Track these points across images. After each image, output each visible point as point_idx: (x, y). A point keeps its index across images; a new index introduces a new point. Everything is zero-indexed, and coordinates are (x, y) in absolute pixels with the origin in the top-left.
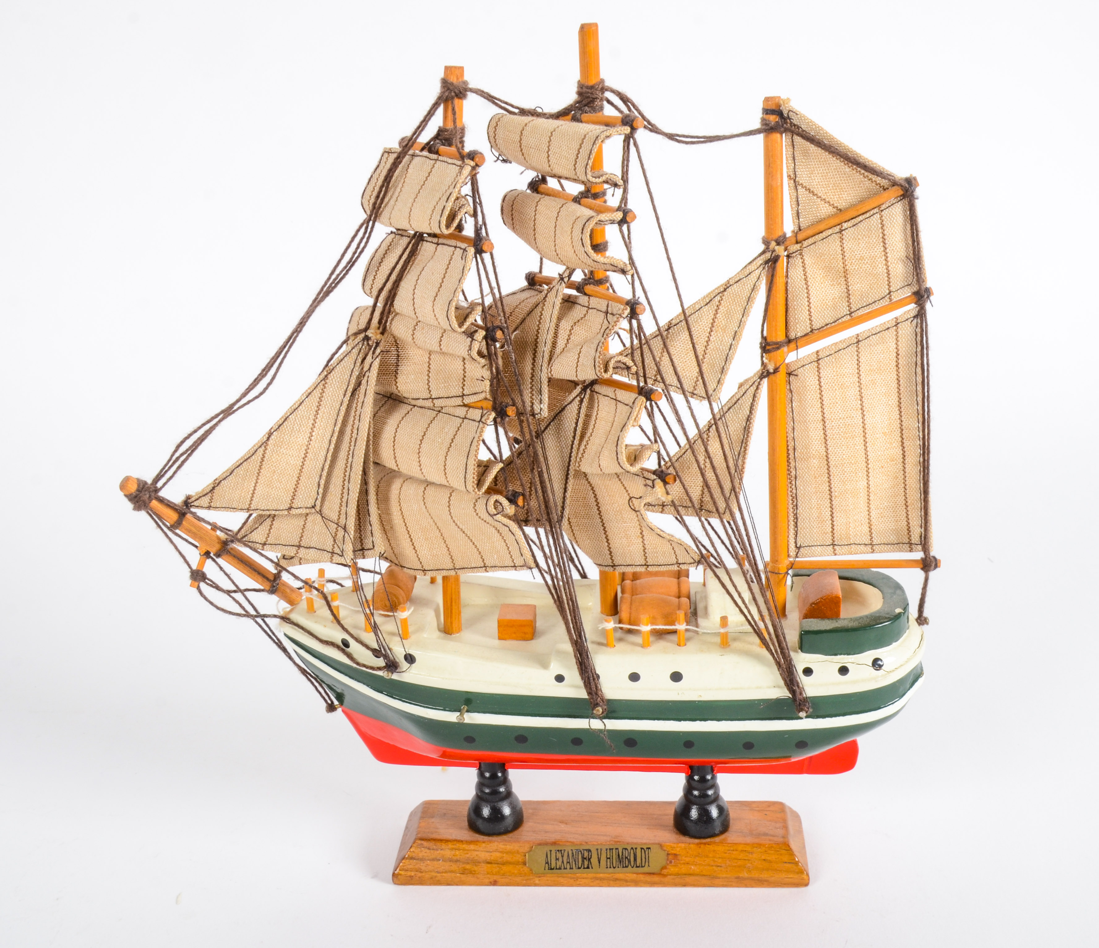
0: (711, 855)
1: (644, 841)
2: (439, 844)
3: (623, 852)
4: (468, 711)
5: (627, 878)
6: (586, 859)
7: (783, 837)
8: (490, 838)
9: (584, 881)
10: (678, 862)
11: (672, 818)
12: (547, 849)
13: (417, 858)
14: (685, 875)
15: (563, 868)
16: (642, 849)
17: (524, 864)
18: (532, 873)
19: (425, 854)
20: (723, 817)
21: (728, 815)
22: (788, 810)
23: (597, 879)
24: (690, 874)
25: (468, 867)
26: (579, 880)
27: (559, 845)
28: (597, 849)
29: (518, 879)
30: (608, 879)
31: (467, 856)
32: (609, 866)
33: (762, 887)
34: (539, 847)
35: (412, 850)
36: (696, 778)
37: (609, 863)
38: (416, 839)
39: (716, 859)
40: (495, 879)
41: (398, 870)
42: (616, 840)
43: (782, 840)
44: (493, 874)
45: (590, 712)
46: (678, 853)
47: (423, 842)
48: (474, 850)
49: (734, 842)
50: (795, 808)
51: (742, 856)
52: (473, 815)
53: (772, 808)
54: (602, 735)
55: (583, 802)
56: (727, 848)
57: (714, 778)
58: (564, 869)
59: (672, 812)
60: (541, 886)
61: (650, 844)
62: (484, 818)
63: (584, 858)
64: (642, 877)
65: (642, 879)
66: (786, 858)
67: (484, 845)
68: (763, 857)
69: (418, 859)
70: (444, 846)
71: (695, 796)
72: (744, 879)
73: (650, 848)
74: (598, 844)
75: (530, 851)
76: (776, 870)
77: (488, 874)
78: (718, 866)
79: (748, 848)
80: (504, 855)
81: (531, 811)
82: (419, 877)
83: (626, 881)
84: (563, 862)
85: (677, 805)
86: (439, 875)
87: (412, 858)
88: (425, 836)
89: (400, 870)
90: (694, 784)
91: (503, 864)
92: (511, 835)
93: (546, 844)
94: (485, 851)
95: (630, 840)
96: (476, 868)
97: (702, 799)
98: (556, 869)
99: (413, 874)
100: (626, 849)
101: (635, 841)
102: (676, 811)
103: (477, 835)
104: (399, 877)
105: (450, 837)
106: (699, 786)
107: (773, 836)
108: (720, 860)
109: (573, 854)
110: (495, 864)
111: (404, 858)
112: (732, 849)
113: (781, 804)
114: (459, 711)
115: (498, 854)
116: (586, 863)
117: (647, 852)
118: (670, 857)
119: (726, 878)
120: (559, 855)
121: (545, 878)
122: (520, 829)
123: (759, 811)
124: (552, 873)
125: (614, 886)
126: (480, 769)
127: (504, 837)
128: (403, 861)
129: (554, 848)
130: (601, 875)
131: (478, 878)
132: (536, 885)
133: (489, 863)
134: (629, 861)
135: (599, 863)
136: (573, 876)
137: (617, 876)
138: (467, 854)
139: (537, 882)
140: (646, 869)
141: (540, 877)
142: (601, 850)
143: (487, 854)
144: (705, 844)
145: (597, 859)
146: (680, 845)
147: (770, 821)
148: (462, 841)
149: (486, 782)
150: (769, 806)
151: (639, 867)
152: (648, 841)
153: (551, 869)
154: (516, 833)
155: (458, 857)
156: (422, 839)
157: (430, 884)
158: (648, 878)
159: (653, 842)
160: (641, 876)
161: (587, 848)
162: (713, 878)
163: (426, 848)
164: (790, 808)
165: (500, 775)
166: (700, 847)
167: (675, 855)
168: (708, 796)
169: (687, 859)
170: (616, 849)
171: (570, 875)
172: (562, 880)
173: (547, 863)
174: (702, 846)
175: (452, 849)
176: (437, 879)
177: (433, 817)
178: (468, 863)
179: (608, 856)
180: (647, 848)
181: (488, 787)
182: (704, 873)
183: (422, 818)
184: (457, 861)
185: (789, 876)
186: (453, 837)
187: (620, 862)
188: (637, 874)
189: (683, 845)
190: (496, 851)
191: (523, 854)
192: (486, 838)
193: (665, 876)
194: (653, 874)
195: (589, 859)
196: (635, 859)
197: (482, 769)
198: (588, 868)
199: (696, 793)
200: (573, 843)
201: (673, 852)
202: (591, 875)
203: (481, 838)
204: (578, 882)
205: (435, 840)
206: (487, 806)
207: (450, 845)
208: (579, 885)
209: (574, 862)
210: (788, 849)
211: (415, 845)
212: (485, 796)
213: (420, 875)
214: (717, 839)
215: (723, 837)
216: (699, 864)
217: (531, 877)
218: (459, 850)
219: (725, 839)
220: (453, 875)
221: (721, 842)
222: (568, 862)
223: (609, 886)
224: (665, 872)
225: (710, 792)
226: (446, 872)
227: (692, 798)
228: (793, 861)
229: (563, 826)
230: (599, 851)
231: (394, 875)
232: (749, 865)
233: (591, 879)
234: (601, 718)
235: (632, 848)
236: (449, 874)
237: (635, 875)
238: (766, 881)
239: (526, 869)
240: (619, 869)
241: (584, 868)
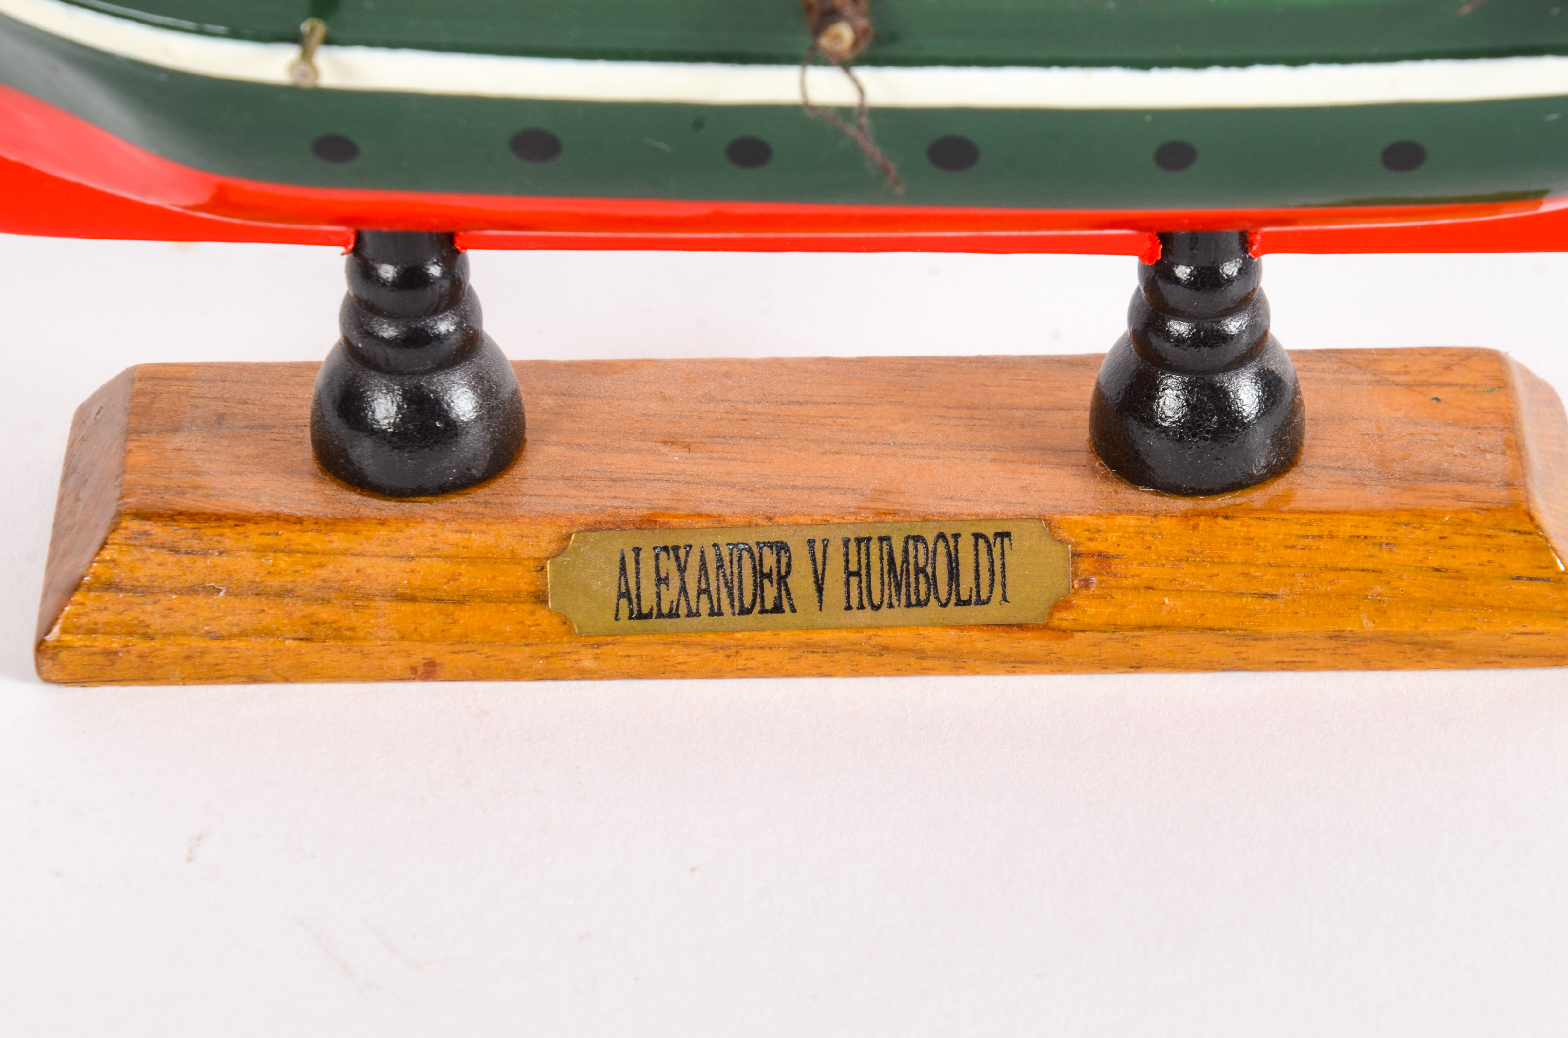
0: (1235, 556)
1: (987, 509)
2: (209, 531)
3: (906, 551)
4: (328, 41)
5: (924, 644)
6: (769, 576)
7: (1509, 485)
8: (407, 507)
9: (761, 657)
10: (1113, 582)
11: (1084, 418)
12: (623, 542)
13: (128, 583)
14: (1141, 628)
15: (683, 610)
16: (977, 536)
17: (540, 598)
18: (570, 632)
19: (160, 571)
20: (1278, 416)
21: (1295, 408)
22: (1518, 382)
23: (810, 648)
24: (1160, 627)
25: (325, 613)
26: (745, 653)
27: (666, 527)
28: (812, 542)
29: (518, 656)
30: (855, 649)
31: (323, 573)
32: (854, 602)
33: (1427, 669)
34: (593, 537)
35: (106, 555)
36: (1183, 272)
37: (854, 593)
38: (119, 515)
39: (1253, 571)
40: (429, 655)
41: (56, 630)
42: (880, 505)
43: (1503, 494)
44: (423, 640)
45: (805, 39)
46: (1112, 551)
47: (147, 526)
48: (345, 553)
49: (1323, 506)
50: (1541, 372)
51: (1354, 556)
52: (334, 422)
53: (1458, 375)
54: (851, 130)
55: (743, 362)
56: (1297, 530)
57: (1249, 270)
58: (690, 614)
59: (1086, 396)
60: (602, 678)
61: (1008, 519)
62: (378, 435)
63: (760, 576)
64: (978, 640)
65: (980, 645)
66: (1518, 564)
67: (383, 532)
68: (1433, 561)
69: (133, 590)
70: (229, 537)
71: (1179, 340)
72: (1361, 640)
73: (1008, 535)
74: (815, 524)
75: (562, 551)
76: (1482, 605)
77: (403, 638)
78: (1265, 596)
79: (1378, 529)
80: (463, 568)
81: (548, 402)
82: (142, 656)
83: (922, 655)
84: (683, 589)
85: (1102, 370)
86: (217, 644)
87: (110, 586)
88: (152, 501)
89: (64, 631)
90: (1174, 296)
91: (461, 601)
92: (481, 494)
93: (618, 525)
94: (387, 556)
95: (932, 506)
96: (354, 619)
97: (1205, 350)
98: (660, 615)
99: (116, 644)
100: (918, 539)
101: (951, 508)
102: (1099, 396)
103: (355, 497)
104: (63, 655)
105: (253, 507)
106: (1197, 301)
107: (1470, 481)
108: (1270, 575)
109: (720, 559)
110: (429, 600)
111: (77, 587)
112: (1315, 531)
113: (1493, 357)
114: (294, 38)
115: (440, 567)
116: (770, 592)
117: (997, 550)
118: (1085, 565)
119: (1292, 636)
120: (668, 565)
121: (620, 650)
122: (516, 472)
123: (1408, 386)
124: (645, 632)
125: (872, 675)
126: (357, 251)
127: (459, 502)
128: (78, 597)
129: (648, 541)
130: (829, 636)
131: (365, 655)
132: (583, 674)
133: (403, 598)
134: (932, 583)
135: (820, 590)
136: (720, 640)
137: (886, 637)
138: (322, 566)
139: (588, 663)
140: (994, 611)
141: (599, 645)
142: (826, 543)
143: (398, 566)
144: (1214, 515)
145: (811, 579)
146: (1119, 520)
147: (1455, 423)
148: (299, 521)
149: (386, 299)
150: (1448, 368)
151: (967, 603)
152: (998, 508)
153: (641, 616)
154: (500, 485)
155: (287, 580)
156: (142, 515)
157: (185, 680)
158: (1003, 643)
159: (1017, 510)
160: (975, 634)
161: (774, 536)
162: (1244, 637)
163: (163, 546)
164: (1526, 372)
165: (435, 271)
166: (1195, 528)
167: (1103, 557)
168: (1226, 338)
169: (1148, 573)
170: (881, 539)
171: (710, 637)
172: (679, 654)
173: (625, 594)
174: (1204, 523)
175: (262, 551)
176: (209, 659)
177: (175, 430)
178: (326, 601)
179: (853, 567)
180: (997, 535)
181: (392, 317)
182: (1211, 620)
183: (131, 433)
184: (283, 593)
185: (1530, 629)
186: (265, 505)
187: (898, 586)
188: (961, 627)
189: (1131, 521)
190: (432, 553)
191: (532, 564)
192: (389, 507)
193: (1064, 633)
194: (1022, 627)
195: (782, 579)
196: (954, 576)
197: (368, 251)
198: (778, 609)
199: (1180, 328)
200: (719, 518)
201: (1093, 546)
202: (787, 637)
203: (372, 506)
204: (741, 663)
205: (193, 516)
206: (390, 391)
207: (255, 536)
208: (745, 672)
209: (724, 591)
210: (1528, 527)
211: (117, 537)
212: (381, 353)
213: (143, 646)
214: (1257, 497)
215: (1278, 487)
216: (1191, 591)
217: (567, 648)
218: (290, 552)
219: (1287, 497)
220: (270, 644)
221: (1273, 508)
222: (701, 592)
223: (856, 672)
224: (1063, 619)
225: (1233, 325)
226: (243, 634)
227: (1166, 348)
228: (1545, 573)
229: (676, 455)
230: (819, 547)
231: (40, 647)
232: (1379, 589)
233: (791, 648)
234: (846, 64)
235: (941, 536)
236: (256, 643)
237: (952, 632)
238: (1444, 646)
239: (544, 618)
240: (896, 611)
241: (763, 611)
